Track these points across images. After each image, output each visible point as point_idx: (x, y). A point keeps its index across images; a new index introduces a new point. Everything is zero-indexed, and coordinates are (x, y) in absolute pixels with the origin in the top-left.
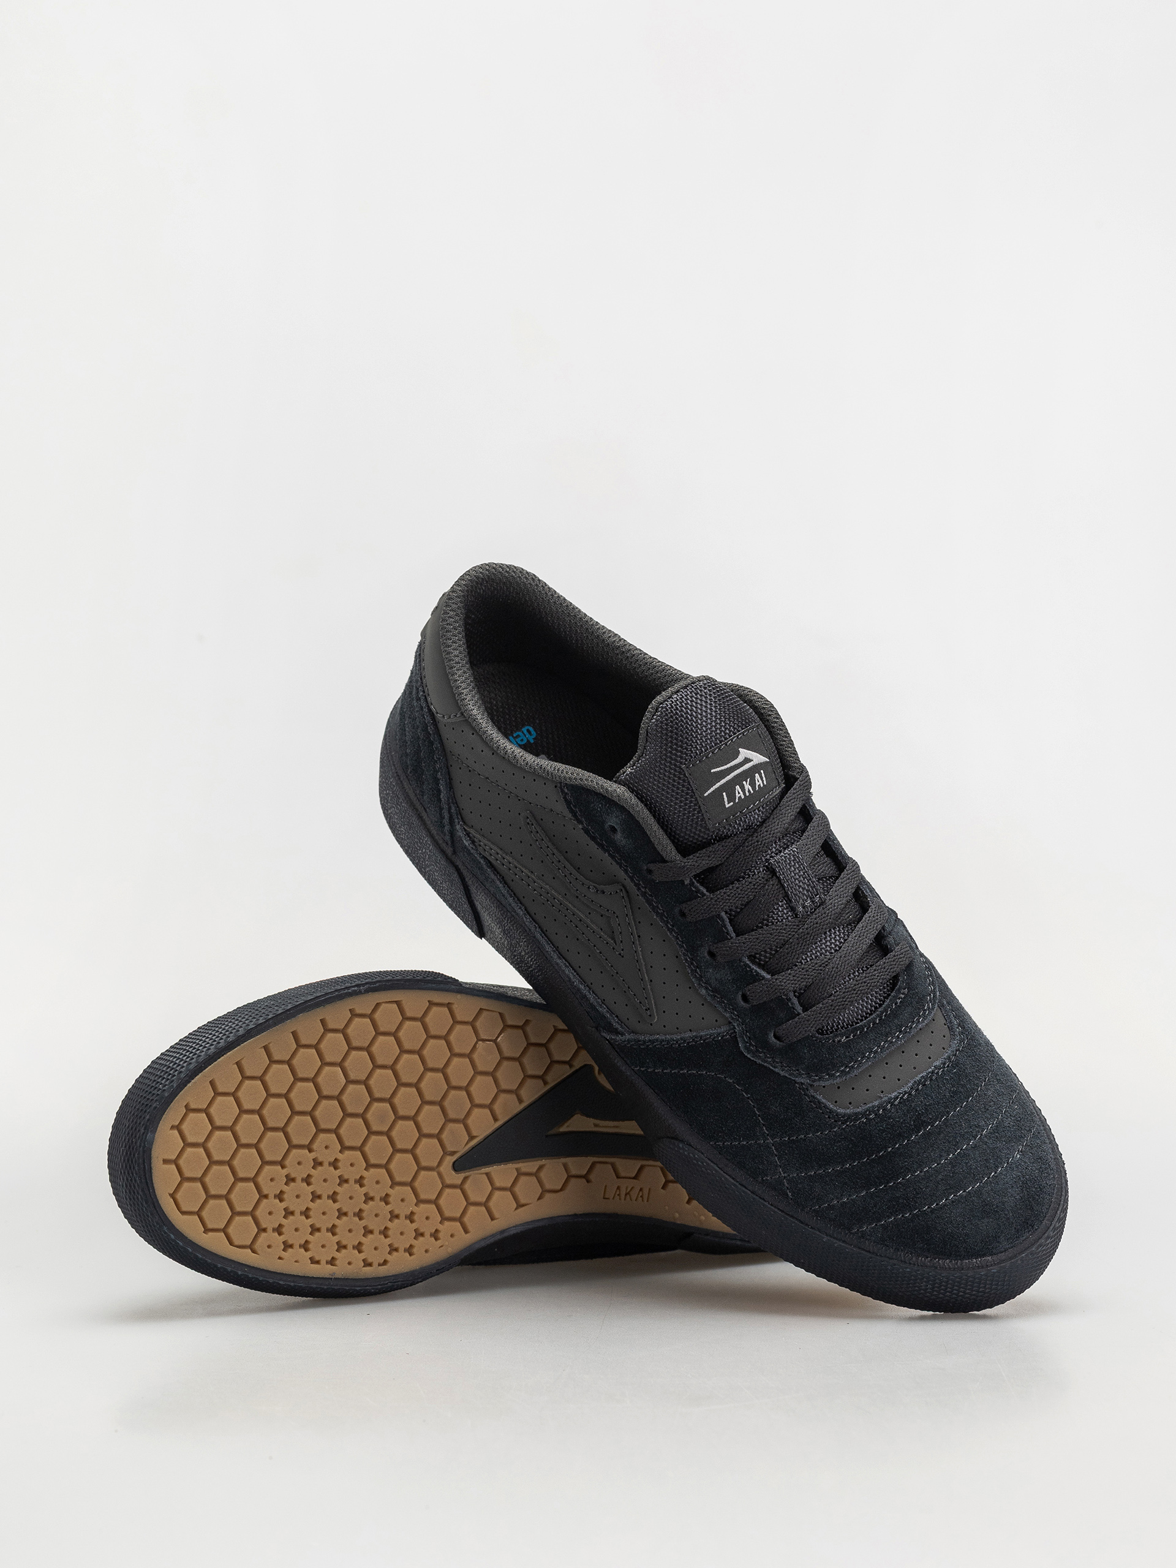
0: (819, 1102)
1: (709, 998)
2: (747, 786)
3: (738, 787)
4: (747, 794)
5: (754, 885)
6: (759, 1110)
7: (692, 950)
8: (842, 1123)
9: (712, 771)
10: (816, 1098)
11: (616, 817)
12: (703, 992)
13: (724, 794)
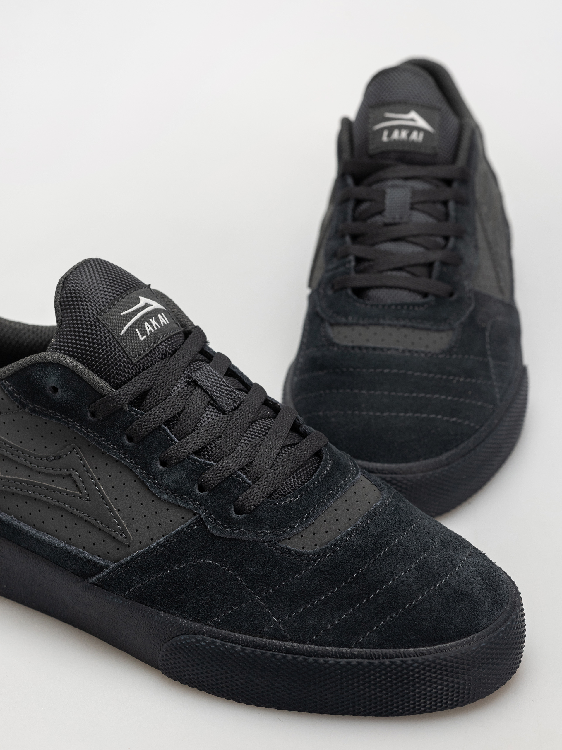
0: (290, 550)
1: (171, 499)
2: (154, 323)
3: (146, 324)
4: (156, 328)
5: (182, 397)
6: (240, 575)
7: (146, 466)
8: (314, 561)
9: (122, 314)
10: (286, 548)
11: (53, 376)
12: (165, 497)
13: (137, 330)
